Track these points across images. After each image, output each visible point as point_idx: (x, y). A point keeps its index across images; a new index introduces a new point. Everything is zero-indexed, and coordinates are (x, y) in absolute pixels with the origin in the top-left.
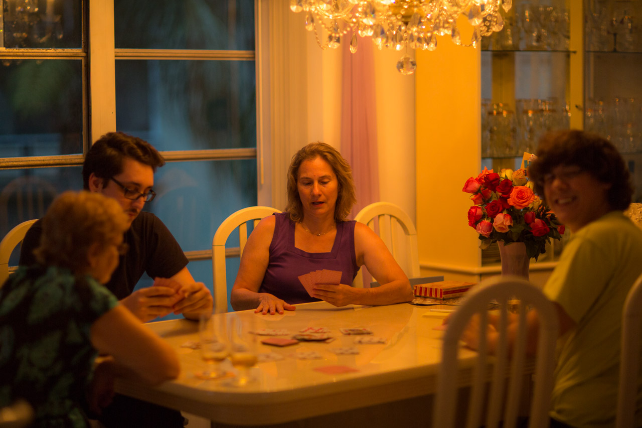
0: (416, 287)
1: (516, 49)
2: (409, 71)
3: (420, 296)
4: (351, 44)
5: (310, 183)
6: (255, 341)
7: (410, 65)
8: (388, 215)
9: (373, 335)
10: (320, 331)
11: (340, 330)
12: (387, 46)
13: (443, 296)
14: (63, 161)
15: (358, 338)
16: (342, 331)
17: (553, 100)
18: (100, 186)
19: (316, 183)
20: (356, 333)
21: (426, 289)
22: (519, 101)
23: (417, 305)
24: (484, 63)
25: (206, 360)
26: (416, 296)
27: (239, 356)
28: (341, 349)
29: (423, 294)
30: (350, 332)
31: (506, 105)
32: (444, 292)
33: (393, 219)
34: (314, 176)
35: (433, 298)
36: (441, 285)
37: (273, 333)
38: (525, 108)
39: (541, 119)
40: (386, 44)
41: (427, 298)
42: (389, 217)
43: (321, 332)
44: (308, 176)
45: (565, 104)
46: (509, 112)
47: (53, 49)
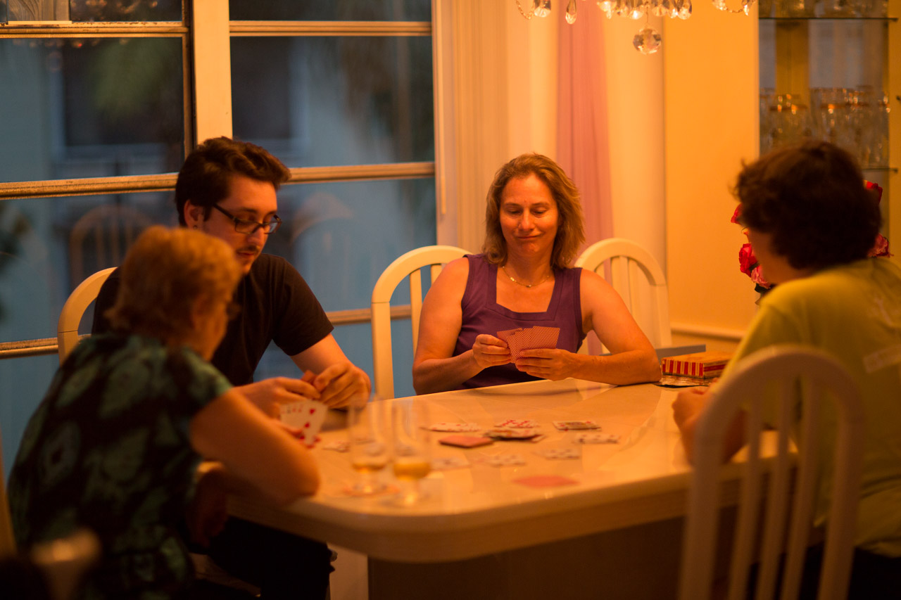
0: (665, 360)
1: (809, 16)
2: (651, 48)
3: (671, 374)
4: (568, 10)
5: (517, 211)
6: (428, 440)
7: (653, 41)
8: (624, 257)
9: (600, 431)
10: (525, 425)
11: (553, 424)
12: (619, 13)
13: (704, 373)
14: (157, 183)
15: (579, 435)
16: (557, 425)
17: (865, 89)
18: (201, 217)
19: (527, 213)
20: (576, 427)
21: (679, 363)
22: (817, 90)
23: (666, 386)
24: (763, 37)
25: (357, 468)
26: (666, 374)
27: (404, 462)
28: (553, 451)
29: (675, 371)
30: (567, 426)
31: (795, 97)
32: (705, 368)
33: (631, 262)
34: (525, 201)
35: (689, 377)
36: (701, 358)
37: (456, 428)
38: (824, 100)
39: (846, 116)
40: (618, 11)
41: (681, 376)
42: (626, 260)
43: (527, 427)
44: (517, 202)
45: (883, 95)
46: (801, 107)
47: (140, 22)
